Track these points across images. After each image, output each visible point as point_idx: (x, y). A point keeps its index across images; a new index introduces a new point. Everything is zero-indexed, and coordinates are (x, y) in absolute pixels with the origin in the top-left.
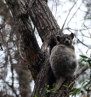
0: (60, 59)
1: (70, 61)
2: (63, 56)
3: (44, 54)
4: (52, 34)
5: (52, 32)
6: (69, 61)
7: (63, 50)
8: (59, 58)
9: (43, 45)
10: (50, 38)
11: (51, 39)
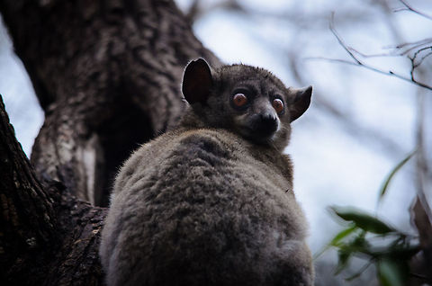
0: (176, 235)
1: (256, 257)
2: (207, 217)
3: (58, 200)
4: (119, 48)
5: (118, 34)
6: (250, 253)
7: (207, 174)
8: (171, 226)
9: (49, 132)
10: (103, 77)
11: (109, 81)
